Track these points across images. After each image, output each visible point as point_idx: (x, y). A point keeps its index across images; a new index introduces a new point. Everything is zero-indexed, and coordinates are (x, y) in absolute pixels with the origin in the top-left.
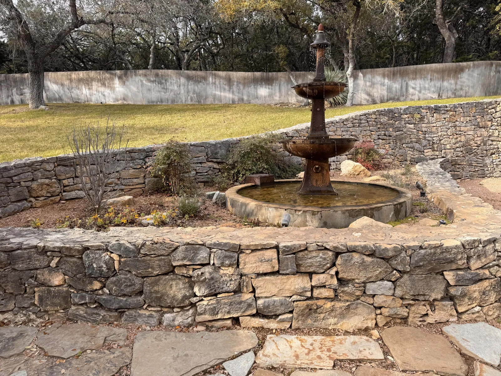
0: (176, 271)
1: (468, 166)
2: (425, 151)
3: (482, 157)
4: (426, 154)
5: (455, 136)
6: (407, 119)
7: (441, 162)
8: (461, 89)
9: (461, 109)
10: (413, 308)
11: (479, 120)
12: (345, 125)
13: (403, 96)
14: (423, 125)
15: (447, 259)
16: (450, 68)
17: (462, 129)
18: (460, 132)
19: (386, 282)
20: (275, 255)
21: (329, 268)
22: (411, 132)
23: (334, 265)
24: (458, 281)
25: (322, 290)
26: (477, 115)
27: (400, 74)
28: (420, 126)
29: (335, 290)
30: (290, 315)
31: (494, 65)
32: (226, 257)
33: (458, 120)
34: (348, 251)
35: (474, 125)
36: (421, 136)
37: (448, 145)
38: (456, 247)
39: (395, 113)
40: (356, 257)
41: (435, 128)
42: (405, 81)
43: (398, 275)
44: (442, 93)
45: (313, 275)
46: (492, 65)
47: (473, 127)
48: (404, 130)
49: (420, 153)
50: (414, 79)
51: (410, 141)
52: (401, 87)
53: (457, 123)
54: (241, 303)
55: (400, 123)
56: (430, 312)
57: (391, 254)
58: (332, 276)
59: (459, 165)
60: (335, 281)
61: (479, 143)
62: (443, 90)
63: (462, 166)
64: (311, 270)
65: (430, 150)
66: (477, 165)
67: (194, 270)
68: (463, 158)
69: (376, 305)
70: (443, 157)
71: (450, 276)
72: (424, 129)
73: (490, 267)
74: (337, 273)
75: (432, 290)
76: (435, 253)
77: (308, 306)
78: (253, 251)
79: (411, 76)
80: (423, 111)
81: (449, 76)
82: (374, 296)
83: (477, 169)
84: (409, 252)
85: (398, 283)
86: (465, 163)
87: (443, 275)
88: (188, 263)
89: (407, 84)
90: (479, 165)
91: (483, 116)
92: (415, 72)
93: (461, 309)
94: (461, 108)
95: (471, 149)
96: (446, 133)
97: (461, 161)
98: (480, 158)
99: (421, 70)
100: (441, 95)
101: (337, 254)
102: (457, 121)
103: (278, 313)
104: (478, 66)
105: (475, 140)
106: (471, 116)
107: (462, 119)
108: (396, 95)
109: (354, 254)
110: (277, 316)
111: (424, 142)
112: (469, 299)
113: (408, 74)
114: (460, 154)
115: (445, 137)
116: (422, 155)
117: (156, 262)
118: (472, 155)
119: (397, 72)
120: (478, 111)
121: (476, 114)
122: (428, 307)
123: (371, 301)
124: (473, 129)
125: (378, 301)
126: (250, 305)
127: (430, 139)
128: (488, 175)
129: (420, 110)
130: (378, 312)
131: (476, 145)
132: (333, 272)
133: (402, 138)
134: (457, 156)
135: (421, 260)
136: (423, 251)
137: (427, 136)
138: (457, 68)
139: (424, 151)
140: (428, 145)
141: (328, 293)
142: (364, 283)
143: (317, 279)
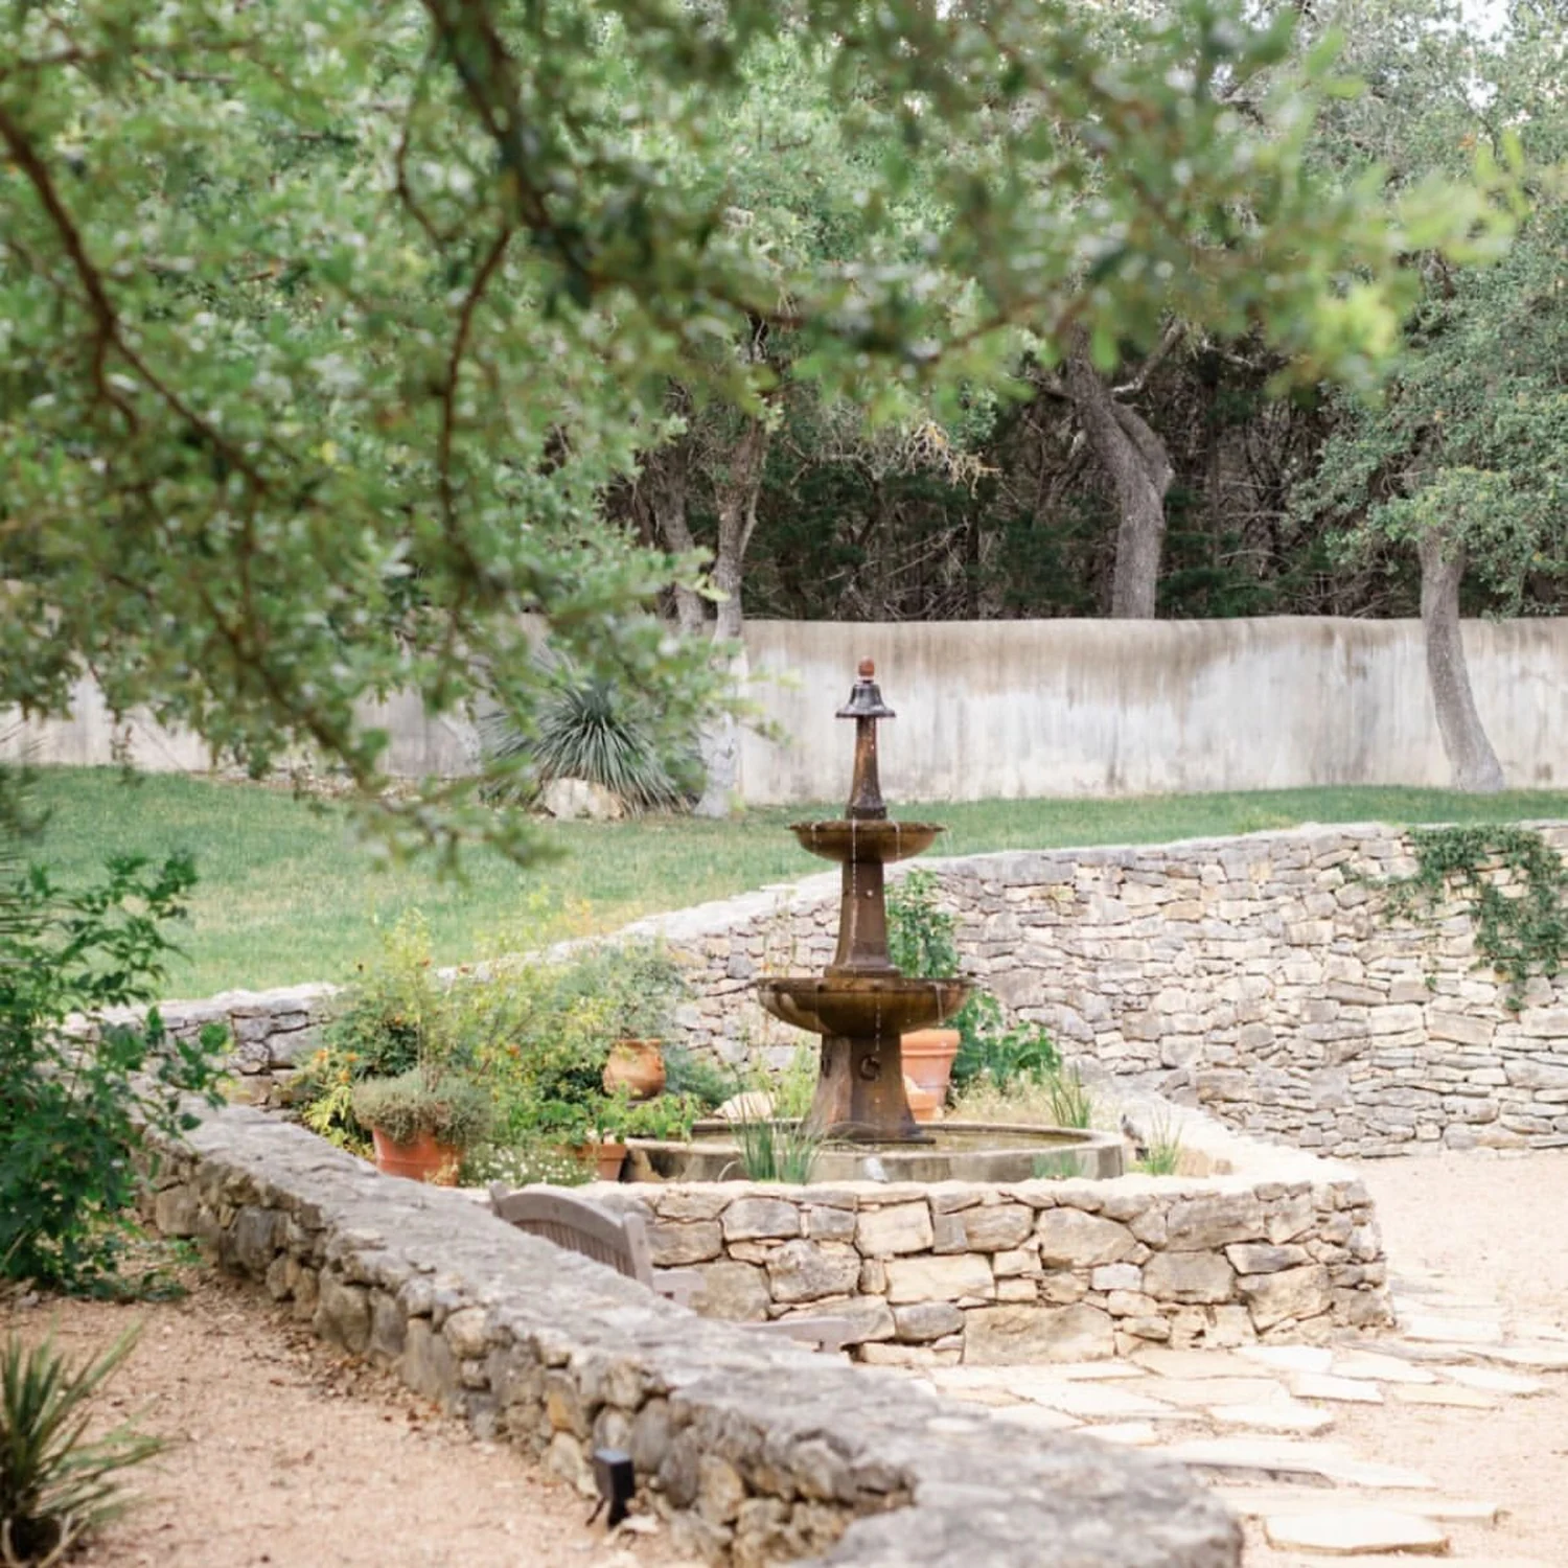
0: (733, 1251)
1: (1259, 1108)
2: (1101, 1039)
3: (1310, 1069)
4: (1103, 1053)
5: (1206, 981)
6: (1026, 907)
7: (1162, 1085)
8: (1208, 747)
9: (1218, 869)
10: (1177, 1319)
11: (1286, 913)
12: (818, 924)
13: (947, 769)
14: (1087, 932)
15: (1229, 1218)
16: (1150, 646)
17: (1229, 949)
18: (1221, 965)
19: (1126, 1266)
20: (926, 1214)
21: (1024, 1240)
22: (1047, 959)
23: (1032, 1233)
24: (1252, 1263)
25: (1016, 1283)
26: (1280, 891)
27: (927, 655)
28: (1072, 934)
29: (1039, 1283)
30: (958, 1338)
31: (1339, 642)
32: (832, 1218)
33: (1212, 912)
34: (1058, 1205)
35: (1270, 935)
36: (1082, 979)
37: (1183, 1016)
38: (1245, 1196)
39: (983, 882)
40: (1072, 1215)
41: (1129, 942)
42: (952, 695)
43: (1147, 1251)
44: (1124, 765)
45: (998, 1256)
46: (1328, 636)
47: (1269, 942)
48: (1019, 951)
49: (1082, 1048)
50: (996, 687)
51: (1042, 996)
52: (937, 727)
53: (1207, 924)
54: (864, 1314)
55: (1003, 923)
56: (1207, 1328)
57: (1132, 1208)
58: (1031, 1252)
59: (1227, 1100)
60: (1037, 1265)
61: (1293, 1009)
62: (1129, 751)
63: (1240, 1106)
64: (991, 1243)
65: (1117, 1036)
66: (1293, 1103)
67: (770, 1247)
68: (1240, 1072)
69: (1114, 1311)
70: (1166, 1067)
71: (1237, 1254)
72: (1090, 949)
73: (1306, 1240)
74: (1041, 1248)
75: (1208, 1282)
76: (1208, 1208)
77: (989, 1317)
78: (883, 1205)
79: (980, 672)
80: (1080, 872)
81: (1149, 682)
82: (1107, 1292)
83: (1294, 1122)
84: (1164, 1206)
85: (1148, 1267)
86: (1248, 1096)
87: (1225, 1254)
88: (759, 1234)
89: (962, 710)
90: (1301, 1104)
91: (1300, 898)
92: (999, 654)
93: (1262, 1322)
94: (1219, 863)
95: (1265, 1035)
96: (1169, 968)
97: (1236, 1084)
98: (1304, 1073)
99: (1025, 648)
100: (1118, 772)
101: (1037, 1212)
102: (1206, 916)
103: (936, 1332)
104: (1272, 641)
105: (1279, 996)
106: (1258, 894)
107: (1224, 905)
108: (914, 764)
109: (1067, 1210)
110: (933, 1341)
111: (1095, 1004)
112: (1275, 1302)
113: (967, 659)
114: (1225, 1054)
115: (1166, 981)
116: (1089, 1058)
117: (690, 1233)
118: (1273, 1060)
119: (915, 647)
120: (1280, 875)
121: (1275, 887)
122: (1203, 1317)
123: (1102, 1302)
124: (1267, 952)
125: (1116, 1303)
126: (883, 1318)
127: (1112, 988)
128: (1338, 1150)
129: (1071, 871)
130: (1117, 1324)
131: (1282, 1018)
132: (1033, 1244)
133: (1015, 983)
134: (1217, 1065)
135: (1186, 1221)
136: (1187, 1205)
137: (1101, 975)
138: (1179, 646)
139: (1093, 1041)
140: (1108, 1015)
141: (1026, 1289)
142: (1090, 1267)
143: (1004, 1263)
